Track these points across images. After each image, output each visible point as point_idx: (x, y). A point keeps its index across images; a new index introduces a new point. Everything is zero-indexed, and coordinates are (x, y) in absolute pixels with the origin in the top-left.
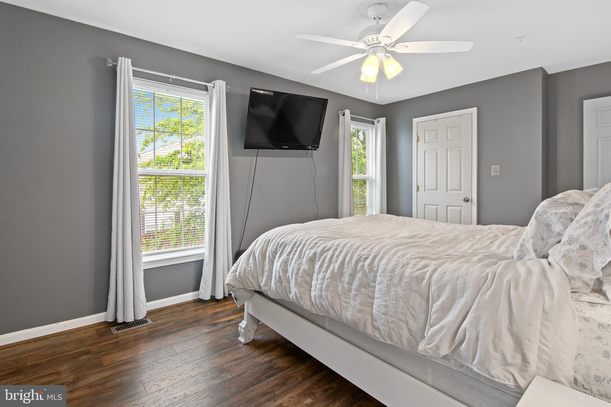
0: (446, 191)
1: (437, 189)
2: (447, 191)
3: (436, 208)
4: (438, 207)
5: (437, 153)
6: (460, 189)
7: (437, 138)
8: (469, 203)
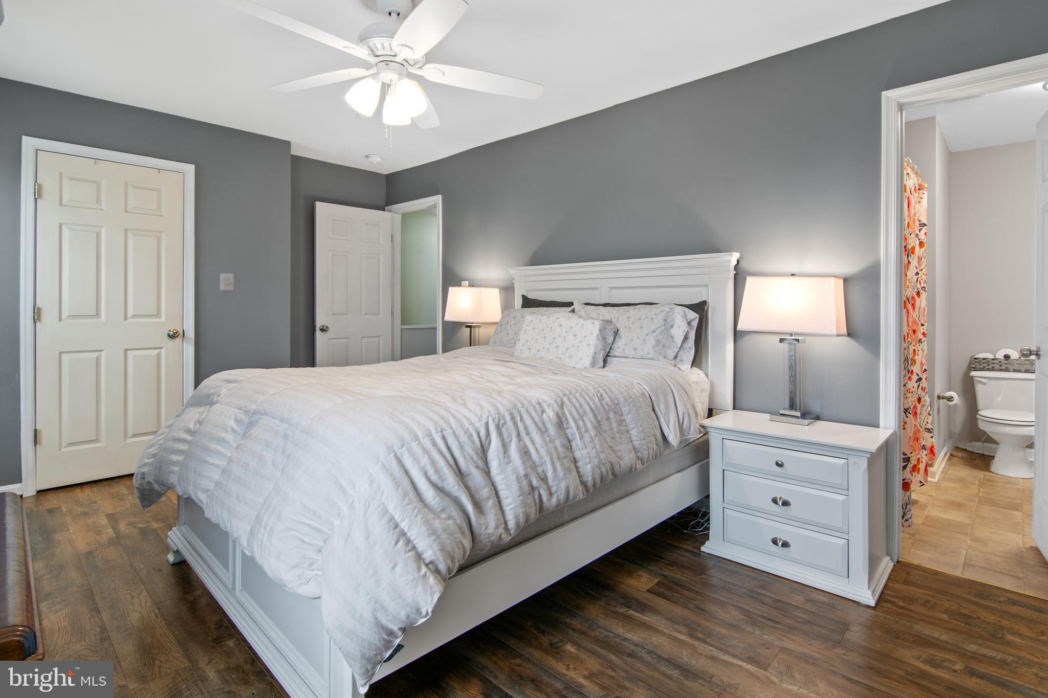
0: (123, 318)
1: (98, 314)
2: (126, 319)
3: (97, 358)
4: (100, 354)
5: (98, 235)
6: (158, 315)
7: (98, 201)
8: (178, 340)
